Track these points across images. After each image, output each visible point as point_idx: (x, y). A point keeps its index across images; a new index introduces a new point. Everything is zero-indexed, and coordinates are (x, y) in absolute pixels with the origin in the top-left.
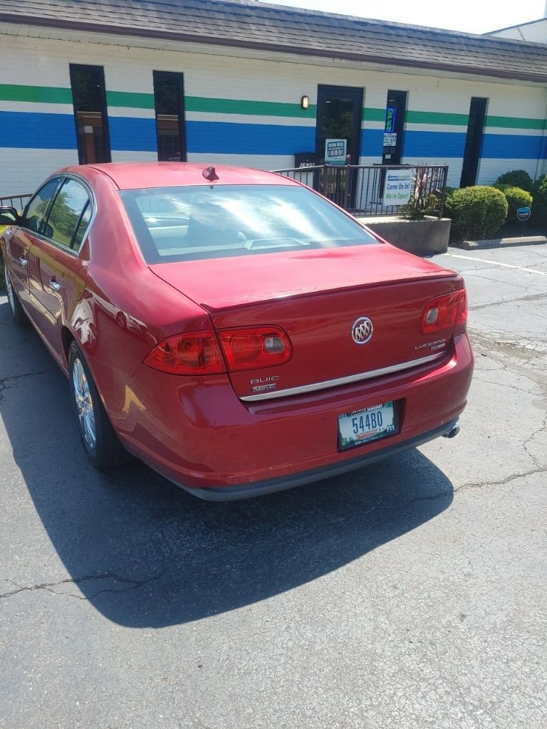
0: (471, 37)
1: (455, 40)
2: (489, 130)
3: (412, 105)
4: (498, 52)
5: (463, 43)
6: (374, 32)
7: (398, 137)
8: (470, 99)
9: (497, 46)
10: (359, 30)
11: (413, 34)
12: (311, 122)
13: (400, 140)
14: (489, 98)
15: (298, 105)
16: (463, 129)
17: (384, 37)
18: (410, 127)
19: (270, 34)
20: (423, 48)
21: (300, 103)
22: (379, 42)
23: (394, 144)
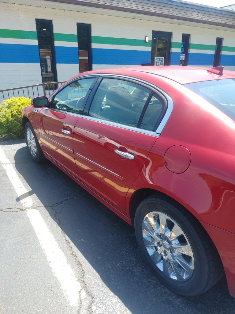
0: (217, 9)
1: (210, 10)
2: (223, 53)
3: (192, 41)
4: (228, 16)
5: (214, 12)
6: (177, 6)
7: (185, 56)
8: (216, 38)
9: (227, 13)
10: (170, 5)
11: (193, 7)
12: (149, 49)
13: (186, 57)
14: (223, 38)
15: (144, 40)
16: (213, 52)
17: (181, 8)
18: (191, 51)
19: (132, 5)
20: (198, 14)
21: (144, 39)
22: (179, 10)
23: (184, 59)
